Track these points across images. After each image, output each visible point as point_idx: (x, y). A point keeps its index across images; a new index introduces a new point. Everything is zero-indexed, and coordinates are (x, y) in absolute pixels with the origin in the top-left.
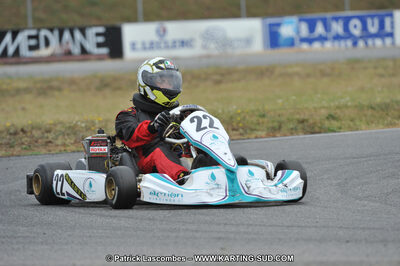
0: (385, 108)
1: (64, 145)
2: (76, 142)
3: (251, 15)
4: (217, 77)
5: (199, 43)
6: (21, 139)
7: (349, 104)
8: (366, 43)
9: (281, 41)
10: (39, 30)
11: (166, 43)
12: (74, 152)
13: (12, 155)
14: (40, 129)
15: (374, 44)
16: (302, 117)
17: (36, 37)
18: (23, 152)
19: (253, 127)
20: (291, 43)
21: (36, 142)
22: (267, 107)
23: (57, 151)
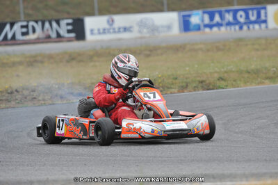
0: (257, 72)
1: (44, 100)
2: (51, 98)
3: (171, 9)
4: (148, 53)
5: (136, 28)
6: (15, 96)
7: (233, 70)
8: (249, 27)
9: (191, 27)
10: (28, 22)
11: (114, 29)
12: (50, 104)
13: (10, 107)
14: (28, 89)
15: (254, 28)
16: (201, 79)
17: (27, 27)
18: (17, 105)
19: (169, 86)
20: (198, 28)
21: (26, 98)
22: (178, 73)
23: (40, 104)
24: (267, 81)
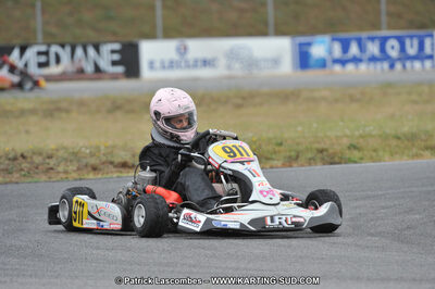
0: (412, 138)
1: (66, 172)
2: (79, 169)
3: (279, 33)
4: (239, 101)
5: (222, 62)
6: (20, 165)
7: (374, 133)
8: (404, 66)
9: (312, 62)
10: (49, 45)
11: (186, 62)
12: (76, 180)
13: (11, 182)
14: (40, 154)
15: (412, 67)
16: (322, 146)
17: (46, 53)
18: (23, 179)
19: (269, 156)
20: (323, 64)
21: (37, 168)
22: (286, 135)
23: (59, 178)
24: (427, 153)
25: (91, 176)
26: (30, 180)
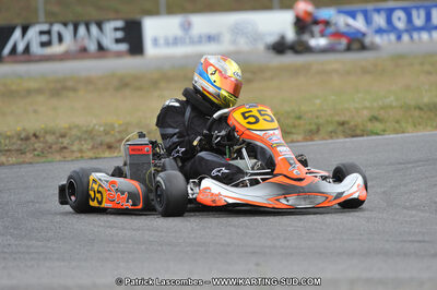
0: (434, 109)
1: (81, 151)
2: (93, 148)
3: (284, 6)
4: (249, 76)
5: (227, 37)
6: (33, 145)
7: (394, 104)
8: (411, 37)
10: (51, 24)
11: (190, 38)
12: (91, 158)
13: (24, 163)
14: (54, 133)
15: (420, 38)
16: (342, 119)
17: (48, 33)
18: (37, 159)
19: (289, 130)
21: (50, 148)
22: (303, 108)
23: (73, 157)
25: (107, 154)
26: (44, 160)
